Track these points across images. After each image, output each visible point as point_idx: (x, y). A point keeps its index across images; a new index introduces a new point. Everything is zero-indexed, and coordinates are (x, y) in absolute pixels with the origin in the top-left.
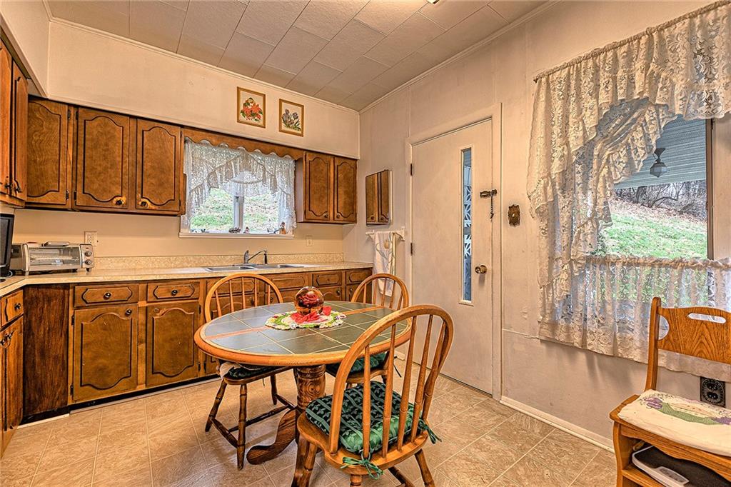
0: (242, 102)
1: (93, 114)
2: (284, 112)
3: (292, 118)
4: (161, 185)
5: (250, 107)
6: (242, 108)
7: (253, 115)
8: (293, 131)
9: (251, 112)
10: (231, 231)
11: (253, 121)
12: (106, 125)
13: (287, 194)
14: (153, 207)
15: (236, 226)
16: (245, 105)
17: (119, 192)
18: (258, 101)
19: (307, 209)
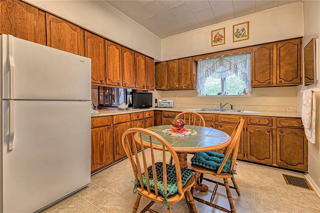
0: (214, 36)
1: (170, 62)
2: (235, 31)
3: (241, 32)
4: (186, 79)
5: (217, 37)
6: (213, 40)
7: (218, 40)
8: (242, 38)
9: (218, 39)
10: (218, 94)
11: (219, 43)
12: (173, 64)
13: (244, 73)
14: (184, 87)
15: (221, 92)
16: (215, 37)
17: (176, 84)
18: (221, 32)
19: (254, 79)
